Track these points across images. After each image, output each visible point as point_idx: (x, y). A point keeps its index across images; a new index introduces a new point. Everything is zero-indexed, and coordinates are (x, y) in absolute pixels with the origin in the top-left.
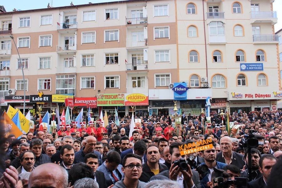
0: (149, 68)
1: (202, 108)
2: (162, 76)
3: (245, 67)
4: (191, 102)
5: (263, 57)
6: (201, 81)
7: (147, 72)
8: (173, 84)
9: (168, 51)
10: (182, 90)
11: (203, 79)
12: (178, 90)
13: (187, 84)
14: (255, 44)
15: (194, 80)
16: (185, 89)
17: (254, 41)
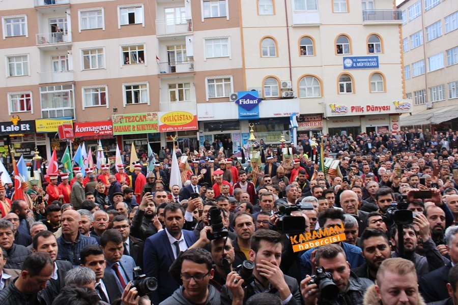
0: (196, 69)
1: (285, 130)
2: (218, 80)
3: (351, 62)
4: (266, 121)
5: (378, 46)
6: (282, 88)
7: (192, 75)
8: (236, 93)
9: (227, 38)
10: (251, 102)
11: (285, 84)
12: (244, 103)
13: (259, 93)
14: (365, 25)
15: (271, 86)
16: (255, 102)
17: (364, 20)
